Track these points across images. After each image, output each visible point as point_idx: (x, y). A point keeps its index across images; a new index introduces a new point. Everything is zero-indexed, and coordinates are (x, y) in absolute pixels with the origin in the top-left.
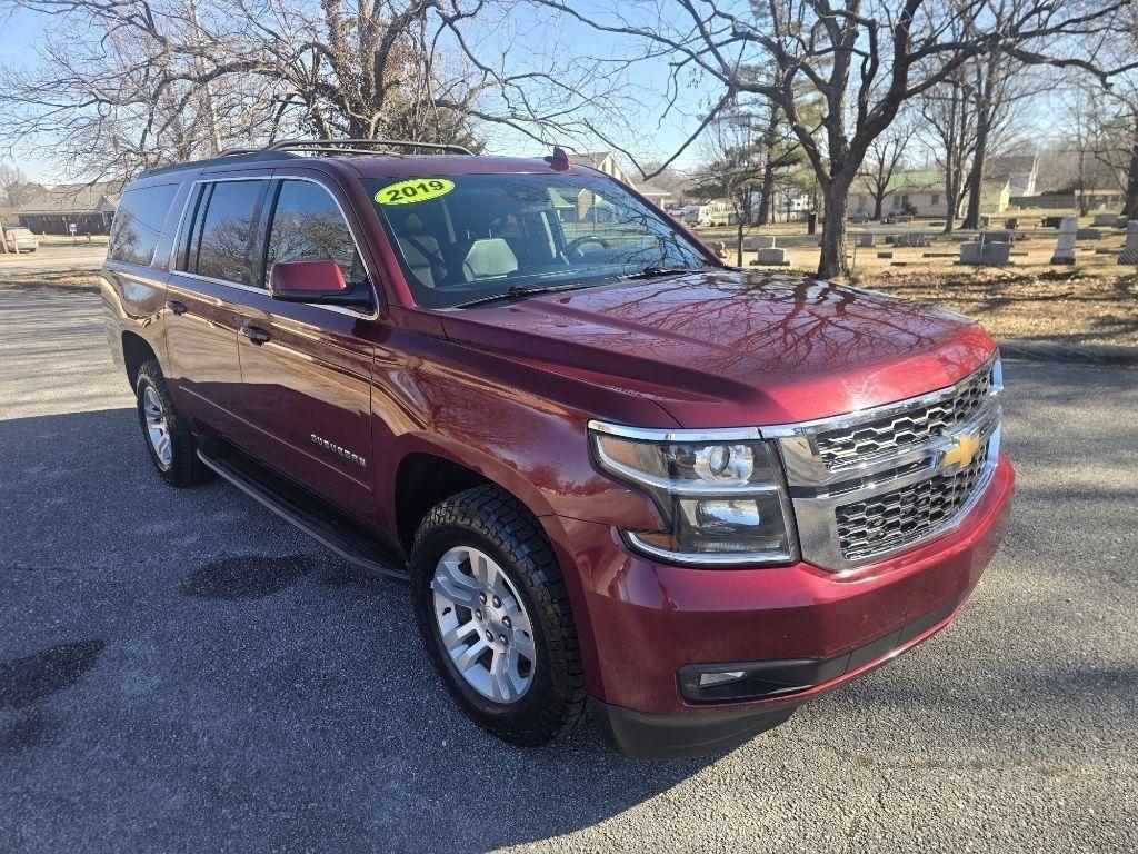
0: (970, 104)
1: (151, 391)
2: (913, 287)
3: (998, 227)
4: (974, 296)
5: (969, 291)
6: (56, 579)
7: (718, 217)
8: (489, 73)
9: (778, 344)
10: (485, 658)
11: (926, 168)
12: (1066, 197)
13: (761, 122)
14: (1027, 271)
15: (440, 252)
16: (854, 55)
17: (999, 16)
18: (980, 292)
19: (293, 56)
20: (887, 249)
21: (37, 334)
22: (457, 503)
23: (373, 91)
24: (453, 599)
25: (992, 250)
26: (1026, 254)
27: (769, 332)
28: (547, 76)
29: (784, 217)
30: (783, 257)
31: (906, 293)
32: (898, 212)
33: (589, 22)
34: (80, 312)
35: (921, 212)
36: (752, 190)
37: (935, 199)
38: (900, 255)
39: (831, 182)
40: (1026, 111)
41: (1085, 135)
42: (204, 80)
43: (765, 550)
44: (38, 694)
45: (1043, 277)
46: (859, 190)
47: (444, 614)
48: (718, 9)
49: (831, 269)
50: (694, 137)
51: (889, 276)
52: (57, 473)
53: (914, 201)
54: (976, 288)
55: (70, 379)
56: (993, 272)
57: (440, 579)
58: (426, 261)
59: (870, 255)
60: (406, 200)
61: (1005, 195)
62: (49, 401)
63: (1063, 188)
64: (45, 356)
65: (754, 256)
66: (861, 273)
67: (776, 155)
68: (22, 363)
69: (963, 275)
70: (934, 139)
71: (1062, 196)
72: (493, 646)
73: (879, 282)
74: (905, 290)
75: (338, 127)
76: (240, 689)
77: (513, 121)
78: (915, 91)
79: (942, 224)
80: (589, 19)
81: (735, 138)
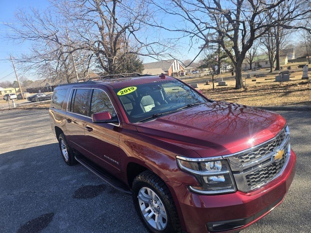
0: (273, 37)
1: (62, 141)
2: (263, 89)
3: (285, 69)
4: (281, 91)
5: (279, 90)
6: (41, 195)
7: (207, 73)
8: (143, 44)
9: (226, 122)
10: (153, 217)
11: (263, 55)
12: (304, 59)
13: (216, 47)
14: (295, 82)
15: (134, 99)
16: (239, 30)
17: (278, 13)
18: (282, 89)
19: (93, 44)
20: (254, 78)
21: (33, 123)
22: (143, 176)
23: (113, 51)
24: (144, 201)
25: (284, 76)
26: (294, 77)
27: (223, 119)
28: (158, 43)
29: (225, 71)
30: (225, 83)
31: (261, 92)
32: (257, 67)
33: (168, 30)
34: (43, 115)
35: (263, 66)
36: (215, 65)
37: (267, 63)
38: (258, 80)
39: (236, 63)
40: (289, 37)
41: (307, 42)
42: (71, 53)
43: (228, 189)
44: (38, 230)
45: (300, 84)
46: (245, 62)
47: (142, 205)
48: (201, 21)
49: (239, 86)
50: (198, 55)
51: (256, 87)
52: (39, 163)
53: (261, 64)
54: (281, 88)
55: (42, 135)
56: (285, 83)
57: (140, 195)
58: (130, 101)
59: (250, 81)
60: (125, 94)
61: (286, 60)
62: (37, 142)
63: (302, 56)
64: (35, 129)
65: (217, 84)
66: (247, 87)
67: (221, 56)
68: (29, 131)
69: (277, 85)
70: (264, 47)
71: (303, 59)
72: (155, 214)
73: (253, 89)
74: (261, 91)
75: (105, 61)
76: (89, 227)
77: (149, 55)
78: (257, 37)
79: (269, 70)
80: (167, 29)
81: (209, 52)
